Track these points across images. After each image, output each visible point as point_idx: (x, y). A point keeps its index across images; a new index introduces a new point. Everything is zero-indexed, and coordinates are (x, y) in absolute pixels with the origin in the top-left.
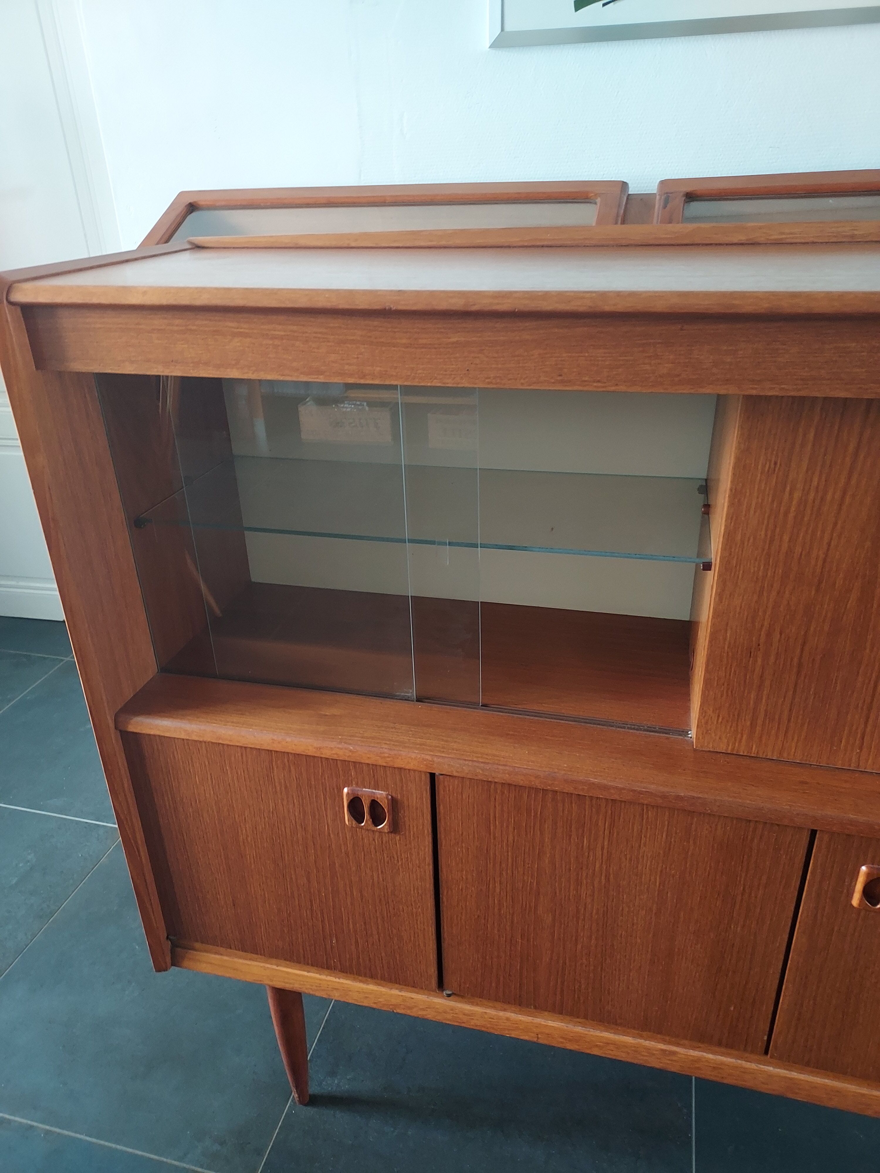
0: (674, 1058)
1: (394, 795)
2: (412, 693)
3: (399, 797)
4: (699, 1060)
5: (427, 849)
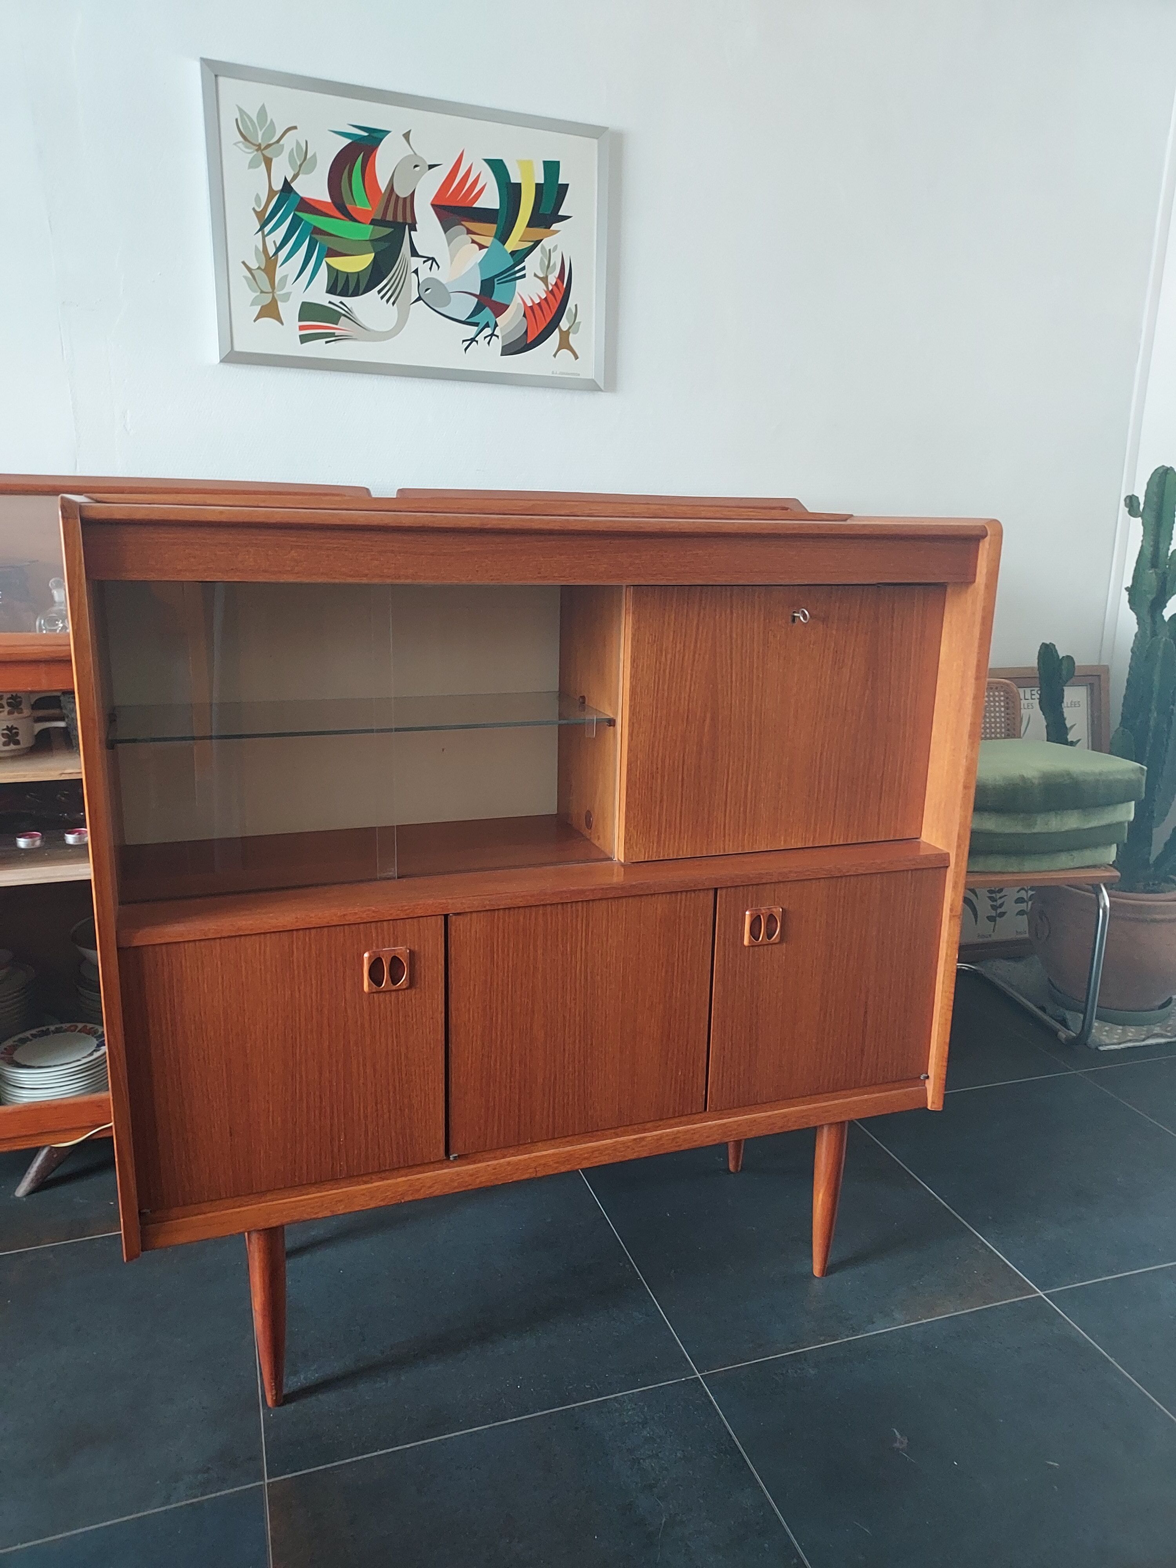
0: (644, 1143)
1: (412, 948)
2: (394, 872)
3: (416, 949)
4: (661, 1137)
5: (440, 997)
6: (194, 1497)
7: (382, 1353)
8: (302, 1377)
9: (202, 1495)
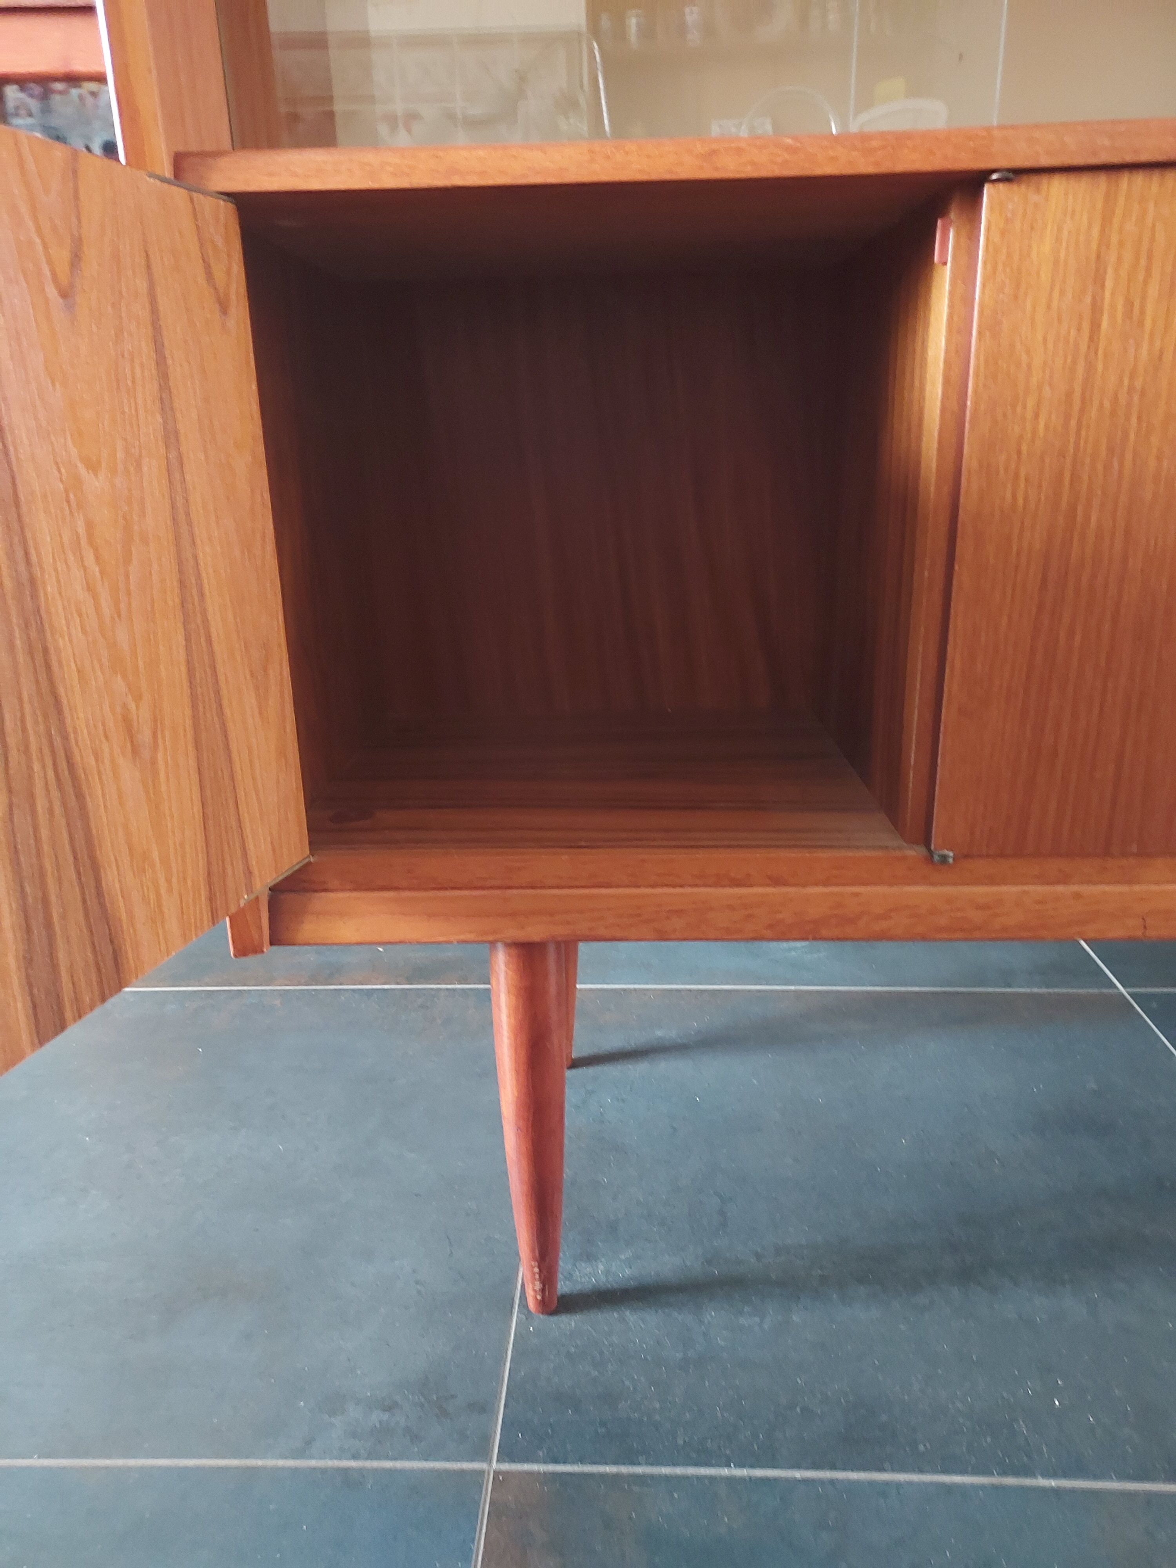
6: (355, 1457)
7: (758, 1256)
8: (601, 1267)
9: (370, 1456)
